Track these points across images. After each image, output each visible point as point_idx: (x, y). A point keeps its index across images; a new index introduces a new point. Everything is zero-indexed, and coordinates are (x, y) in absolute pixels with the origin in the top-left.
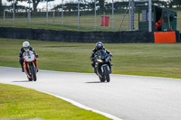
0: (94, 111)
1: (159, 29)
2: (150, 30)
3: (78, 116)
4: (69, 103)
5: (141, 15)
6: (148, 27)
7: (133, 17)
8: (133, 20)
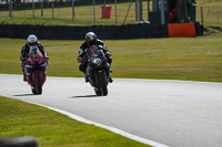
1: (175, 20)
2: (163, 22)
3: (77, 131)
4: (66, 116)
5: (151, 3)
6: (160, 18)
7: (141, 6)
8: (141, 10)
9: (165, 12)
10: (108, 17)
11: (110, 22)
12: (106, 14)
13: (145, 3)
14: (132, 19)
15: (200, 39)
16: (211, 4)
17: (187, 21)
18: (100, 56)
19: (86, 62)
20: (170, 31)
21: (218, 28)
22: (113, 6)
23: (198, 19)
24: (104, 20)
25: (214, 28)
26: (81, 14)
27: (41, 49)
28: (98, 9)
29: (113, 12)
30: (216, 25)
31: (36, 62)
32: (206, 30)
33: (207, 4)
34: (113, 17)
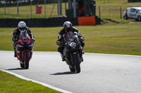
0: (33, 81)
1: (82, 15)
2: (75, 16)
4: (13, 76)
5: (67, 4)
6: (73, 13)
7: (61, 6)
8: (61, 8)
9: (77, 10)
10: (40, 13)
11: (42, 16)
12: (39, 11)
13: (63, 4)
14: (55, 14)
15: (98, 27)
16: (105, 5)
17: (90, 15)
18: (75, 40)
19: (64, 45)
20: (79, 22)
21: (110, 20)
22: (43, 6)
23: (97, 14)
24: (38, 15)
25: (107, 19)
26: (23, 11)
27: (29, 32)
28: (34, 7)
29: (43, 10)
30: (108, 18)
31: (25, 43)
32: (102, 21)
33: (103, 5)
34: (43, 13)
